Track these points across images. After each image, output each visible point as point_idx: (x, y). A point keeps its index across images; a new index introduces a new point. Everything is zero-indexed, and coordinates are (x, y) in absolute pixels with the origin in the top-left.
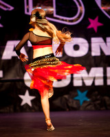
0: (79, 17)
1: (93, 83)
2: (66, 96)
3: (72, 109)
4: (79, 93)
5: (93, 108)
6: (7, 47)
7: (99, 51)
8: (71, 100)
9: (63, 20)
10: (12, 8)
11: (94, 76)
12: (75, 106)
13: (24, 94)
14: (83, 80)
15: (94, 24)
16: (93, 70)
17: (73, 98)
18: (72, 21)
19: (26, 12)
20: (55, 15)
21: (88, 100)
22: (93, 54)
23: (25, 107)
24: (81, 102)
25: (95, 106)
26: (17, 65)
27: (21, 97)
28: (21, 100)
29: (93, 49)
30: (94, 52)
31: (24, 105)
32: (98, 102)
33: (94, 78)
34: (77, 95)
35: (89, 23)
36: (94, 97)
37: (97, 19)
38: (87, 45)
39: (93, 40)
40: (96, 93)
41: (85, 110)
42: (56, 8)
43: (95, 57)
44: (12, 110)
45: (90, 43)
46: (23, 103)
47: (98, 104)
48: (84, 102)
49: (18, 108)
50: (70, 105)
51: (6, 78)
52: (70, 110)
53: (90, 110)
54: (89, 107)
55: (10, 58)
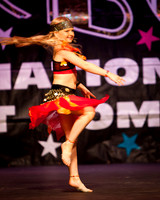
0: (125, 28)
1: (146, 123)
2: (107, 143)
3: (115, 161)
4: (125, 137)
5: (146, 160)
6: (21, 71)
7: (154, 77)
8: (113, 148)
9: (101, 32)
10: (28, 15)
11: (146, 113)
12: (119, 156)
13: (46, 140)
14: (130, 119)
15: (147, 38)
16: (146, 105)
17: (116, 145)
18: (114, 34)
19: (49, 22)
20: (90, 26)
21: (139, 148)
22: (146, 82)
23: (47, 159)
24: (128, 150)
25: (148, 156)
26: (37, 98)
27: (42, 143)
28: (42, 148)
29: (145, 75)
30: (147, 78)
31: (45, 156)
32: (153, 151)
33: (147, 117)
34: (122, 141)
35: (140, 37)
36: (147, 144)
37: (151, 30)
38: (137, 68)
39: (146, 61)
40: (150, 137)
41: (134, 162)
42: (93, 16)
43: (148, 86)
44: (28, 162)
45: (140, 65)
46: (44, 153)
47: (153, 154)
48: (133, 150)
49: (37, 160)
50: (112, 155)
51: (20, 117)
52: (112, 163)
53: (141, 163)
54: (139, 159)
55: (25, 87)
